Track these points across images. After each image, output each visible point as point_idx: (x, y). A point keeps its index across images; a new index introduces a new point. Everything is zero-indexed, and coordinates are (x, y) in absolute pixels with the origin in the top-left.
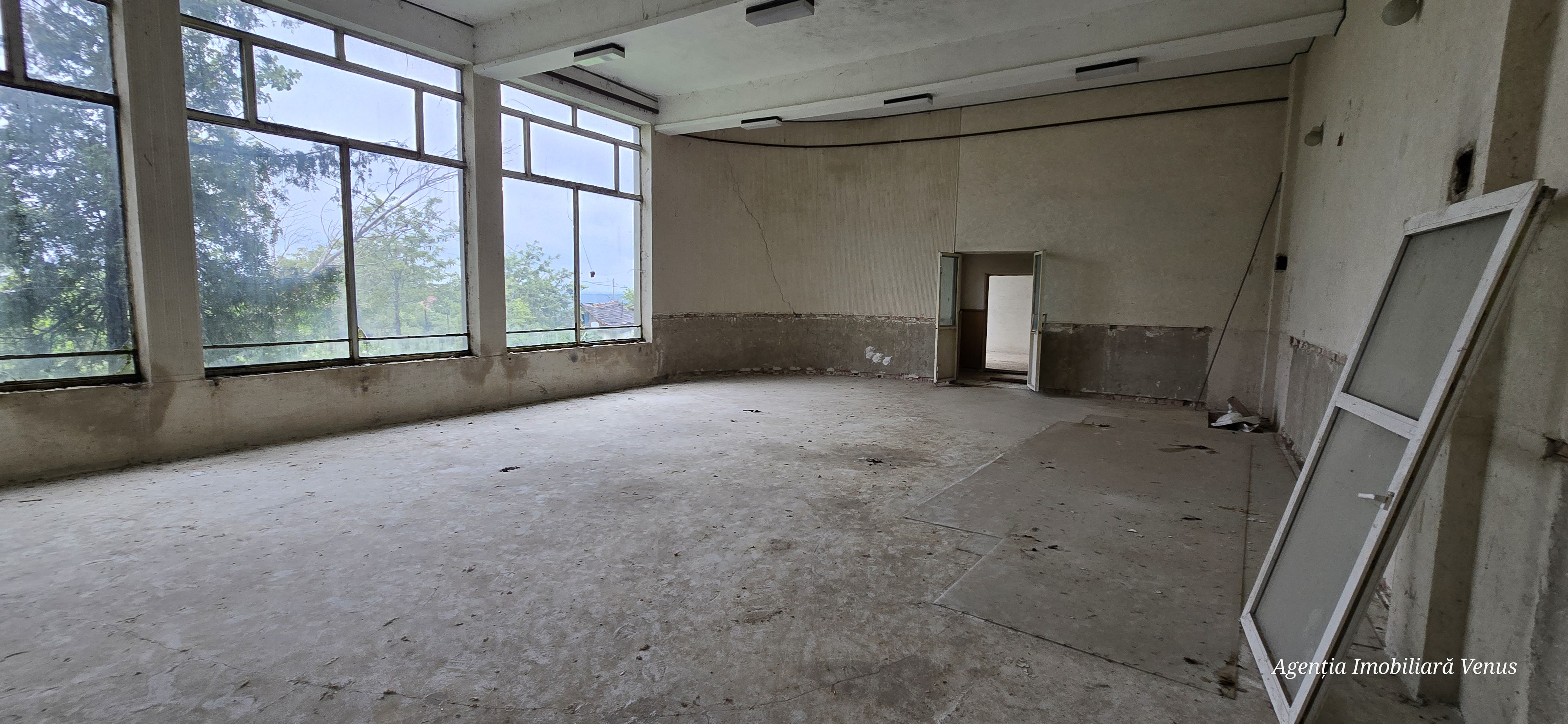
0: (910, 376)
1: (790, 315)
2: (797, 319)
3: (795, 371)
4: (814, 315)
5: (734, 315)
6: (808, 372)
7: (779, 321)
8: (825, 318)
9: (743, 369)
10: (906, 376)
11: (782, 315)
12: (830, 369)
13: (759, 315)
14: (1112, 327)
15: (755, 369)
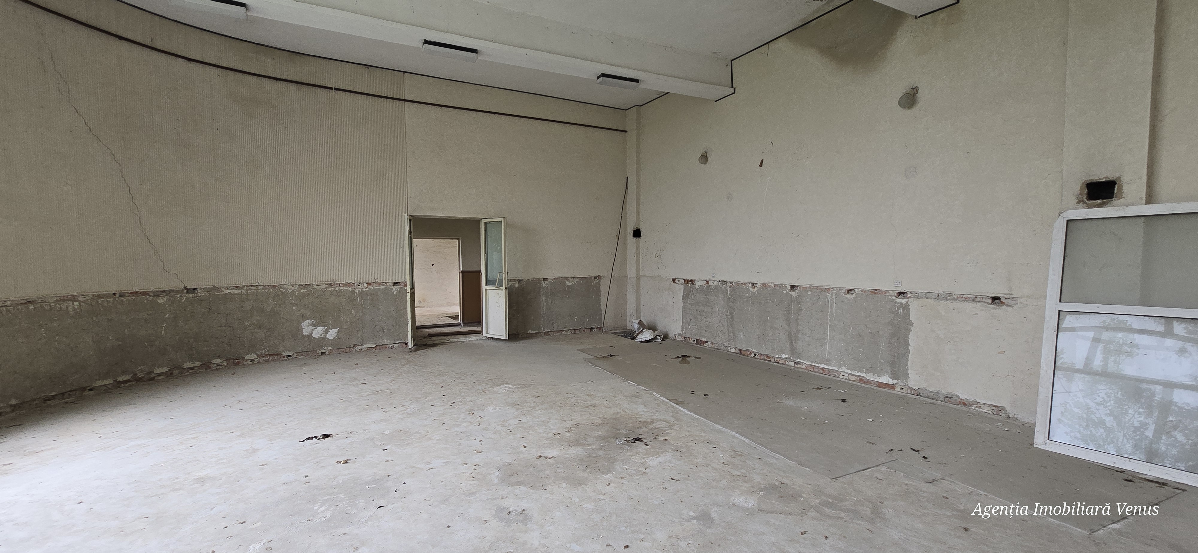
0: (364, 346)
1: (178, 292)
2: (191, 295)
3: (192, 368)
4: (218, 289)
5: (73, 299)
6: (213, 367)
7: (160, 301)
8: (238, 291)
9: (99, 383)
10: (360, 347)
11: (164, 292)
12: (252, 356)
13: (121, 295)
14: (545, 280)
15: (121, 379)
